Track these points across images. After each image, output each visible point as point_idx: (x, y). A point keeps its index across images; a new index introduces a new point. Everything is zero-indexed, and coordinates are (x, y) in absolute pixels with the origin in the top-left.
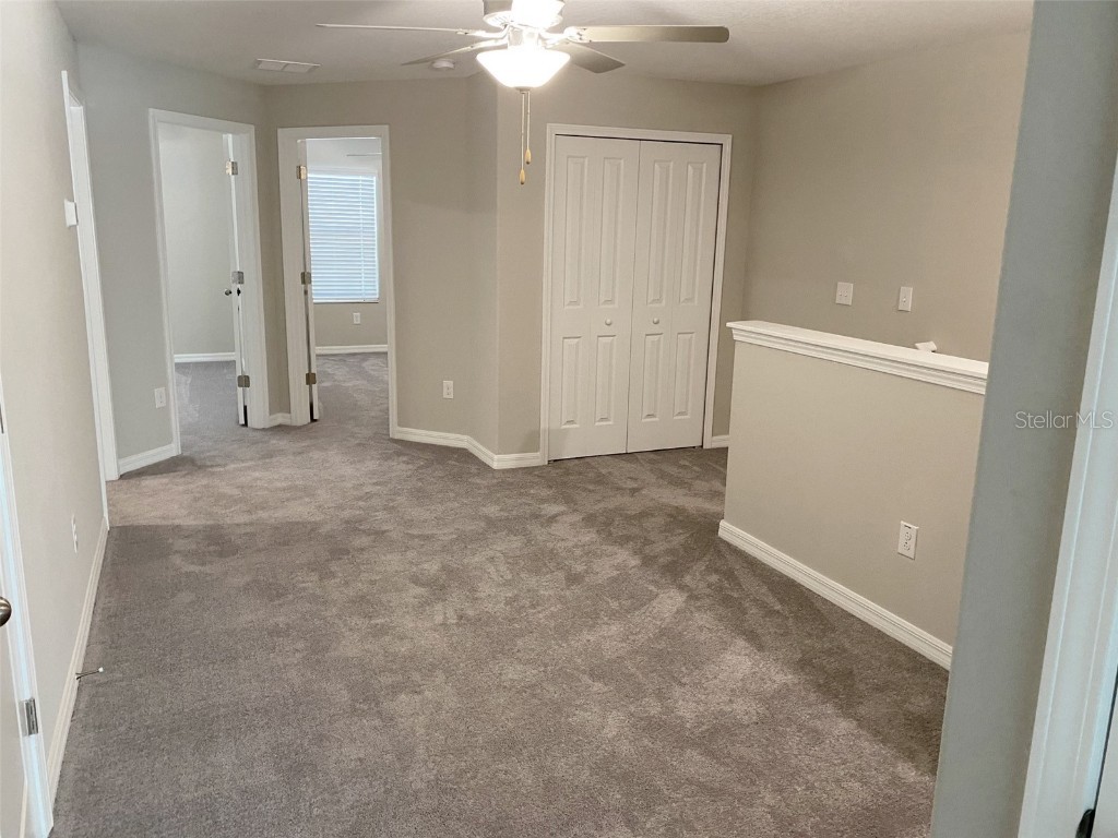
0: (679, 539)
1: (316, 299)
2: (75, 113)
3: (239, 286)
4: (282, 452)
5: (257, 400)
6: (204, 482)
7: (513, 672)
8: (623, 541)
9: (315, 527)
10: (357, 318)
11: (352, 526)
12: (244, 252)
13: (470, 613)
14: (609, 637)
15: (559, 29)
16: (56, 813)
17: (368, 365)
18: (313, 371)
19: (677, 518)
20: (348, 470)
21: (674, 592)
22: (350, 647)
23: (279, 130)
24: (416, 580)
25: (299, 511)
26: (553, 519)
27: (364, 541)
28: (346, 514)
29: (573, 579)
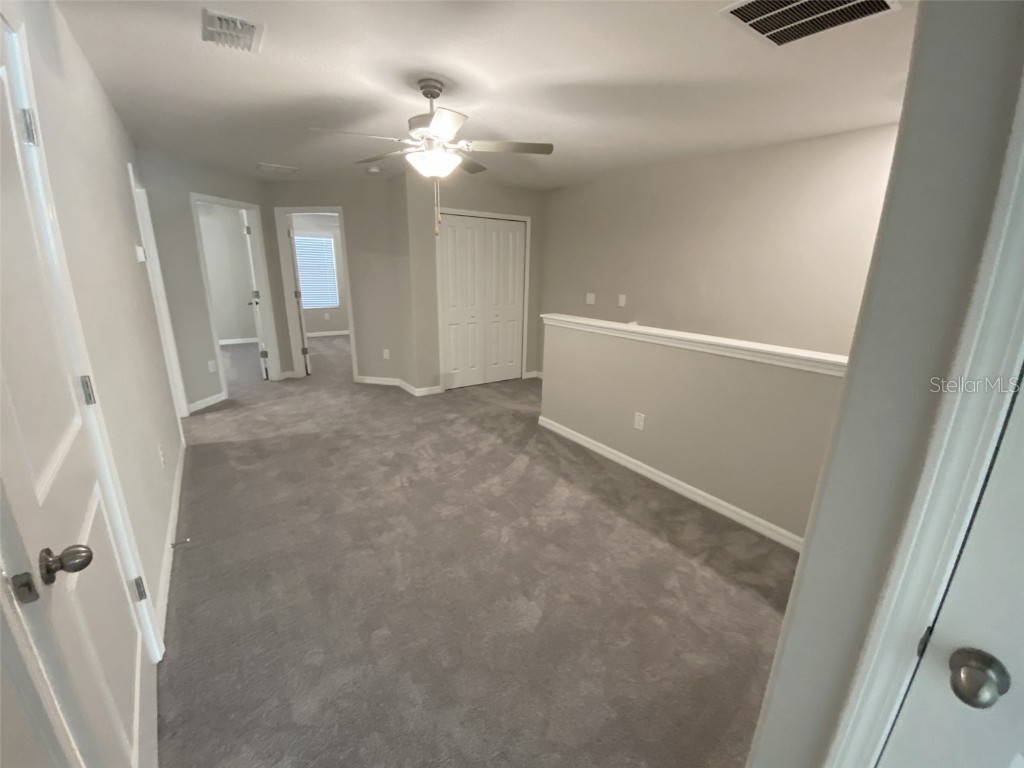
0: (520, 427)
1: (305, 307)
2: (140, 194)
3: (257, 300)
4: (292, 394)
5: (273, 365)
6: (245, 414)
7: (446, 511)
8: (492, 430)
9: (317, 436)
10: (327, 316)
11: (340, 434)
12: (258, 280)
13: (416, 478)
14: (494, 484)
15: (455, 141)
16: (166, 642)
17: (335, 342)
18: (306, 346)
19: (517, 417)
20: (333, 402)
21: (523, 456)
22: (349, 506)
23: (276, 209)
24: (383, 462)
25: (308, 427)
26: (452, 422)
27: (348, 442)
28: (335, 427)
29: (470, 454)
